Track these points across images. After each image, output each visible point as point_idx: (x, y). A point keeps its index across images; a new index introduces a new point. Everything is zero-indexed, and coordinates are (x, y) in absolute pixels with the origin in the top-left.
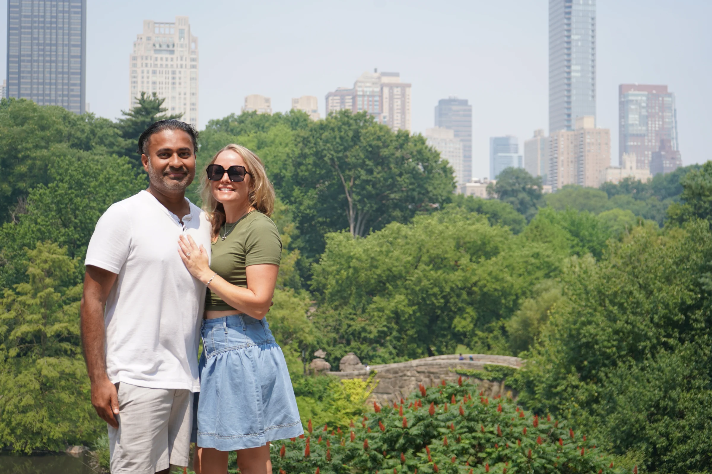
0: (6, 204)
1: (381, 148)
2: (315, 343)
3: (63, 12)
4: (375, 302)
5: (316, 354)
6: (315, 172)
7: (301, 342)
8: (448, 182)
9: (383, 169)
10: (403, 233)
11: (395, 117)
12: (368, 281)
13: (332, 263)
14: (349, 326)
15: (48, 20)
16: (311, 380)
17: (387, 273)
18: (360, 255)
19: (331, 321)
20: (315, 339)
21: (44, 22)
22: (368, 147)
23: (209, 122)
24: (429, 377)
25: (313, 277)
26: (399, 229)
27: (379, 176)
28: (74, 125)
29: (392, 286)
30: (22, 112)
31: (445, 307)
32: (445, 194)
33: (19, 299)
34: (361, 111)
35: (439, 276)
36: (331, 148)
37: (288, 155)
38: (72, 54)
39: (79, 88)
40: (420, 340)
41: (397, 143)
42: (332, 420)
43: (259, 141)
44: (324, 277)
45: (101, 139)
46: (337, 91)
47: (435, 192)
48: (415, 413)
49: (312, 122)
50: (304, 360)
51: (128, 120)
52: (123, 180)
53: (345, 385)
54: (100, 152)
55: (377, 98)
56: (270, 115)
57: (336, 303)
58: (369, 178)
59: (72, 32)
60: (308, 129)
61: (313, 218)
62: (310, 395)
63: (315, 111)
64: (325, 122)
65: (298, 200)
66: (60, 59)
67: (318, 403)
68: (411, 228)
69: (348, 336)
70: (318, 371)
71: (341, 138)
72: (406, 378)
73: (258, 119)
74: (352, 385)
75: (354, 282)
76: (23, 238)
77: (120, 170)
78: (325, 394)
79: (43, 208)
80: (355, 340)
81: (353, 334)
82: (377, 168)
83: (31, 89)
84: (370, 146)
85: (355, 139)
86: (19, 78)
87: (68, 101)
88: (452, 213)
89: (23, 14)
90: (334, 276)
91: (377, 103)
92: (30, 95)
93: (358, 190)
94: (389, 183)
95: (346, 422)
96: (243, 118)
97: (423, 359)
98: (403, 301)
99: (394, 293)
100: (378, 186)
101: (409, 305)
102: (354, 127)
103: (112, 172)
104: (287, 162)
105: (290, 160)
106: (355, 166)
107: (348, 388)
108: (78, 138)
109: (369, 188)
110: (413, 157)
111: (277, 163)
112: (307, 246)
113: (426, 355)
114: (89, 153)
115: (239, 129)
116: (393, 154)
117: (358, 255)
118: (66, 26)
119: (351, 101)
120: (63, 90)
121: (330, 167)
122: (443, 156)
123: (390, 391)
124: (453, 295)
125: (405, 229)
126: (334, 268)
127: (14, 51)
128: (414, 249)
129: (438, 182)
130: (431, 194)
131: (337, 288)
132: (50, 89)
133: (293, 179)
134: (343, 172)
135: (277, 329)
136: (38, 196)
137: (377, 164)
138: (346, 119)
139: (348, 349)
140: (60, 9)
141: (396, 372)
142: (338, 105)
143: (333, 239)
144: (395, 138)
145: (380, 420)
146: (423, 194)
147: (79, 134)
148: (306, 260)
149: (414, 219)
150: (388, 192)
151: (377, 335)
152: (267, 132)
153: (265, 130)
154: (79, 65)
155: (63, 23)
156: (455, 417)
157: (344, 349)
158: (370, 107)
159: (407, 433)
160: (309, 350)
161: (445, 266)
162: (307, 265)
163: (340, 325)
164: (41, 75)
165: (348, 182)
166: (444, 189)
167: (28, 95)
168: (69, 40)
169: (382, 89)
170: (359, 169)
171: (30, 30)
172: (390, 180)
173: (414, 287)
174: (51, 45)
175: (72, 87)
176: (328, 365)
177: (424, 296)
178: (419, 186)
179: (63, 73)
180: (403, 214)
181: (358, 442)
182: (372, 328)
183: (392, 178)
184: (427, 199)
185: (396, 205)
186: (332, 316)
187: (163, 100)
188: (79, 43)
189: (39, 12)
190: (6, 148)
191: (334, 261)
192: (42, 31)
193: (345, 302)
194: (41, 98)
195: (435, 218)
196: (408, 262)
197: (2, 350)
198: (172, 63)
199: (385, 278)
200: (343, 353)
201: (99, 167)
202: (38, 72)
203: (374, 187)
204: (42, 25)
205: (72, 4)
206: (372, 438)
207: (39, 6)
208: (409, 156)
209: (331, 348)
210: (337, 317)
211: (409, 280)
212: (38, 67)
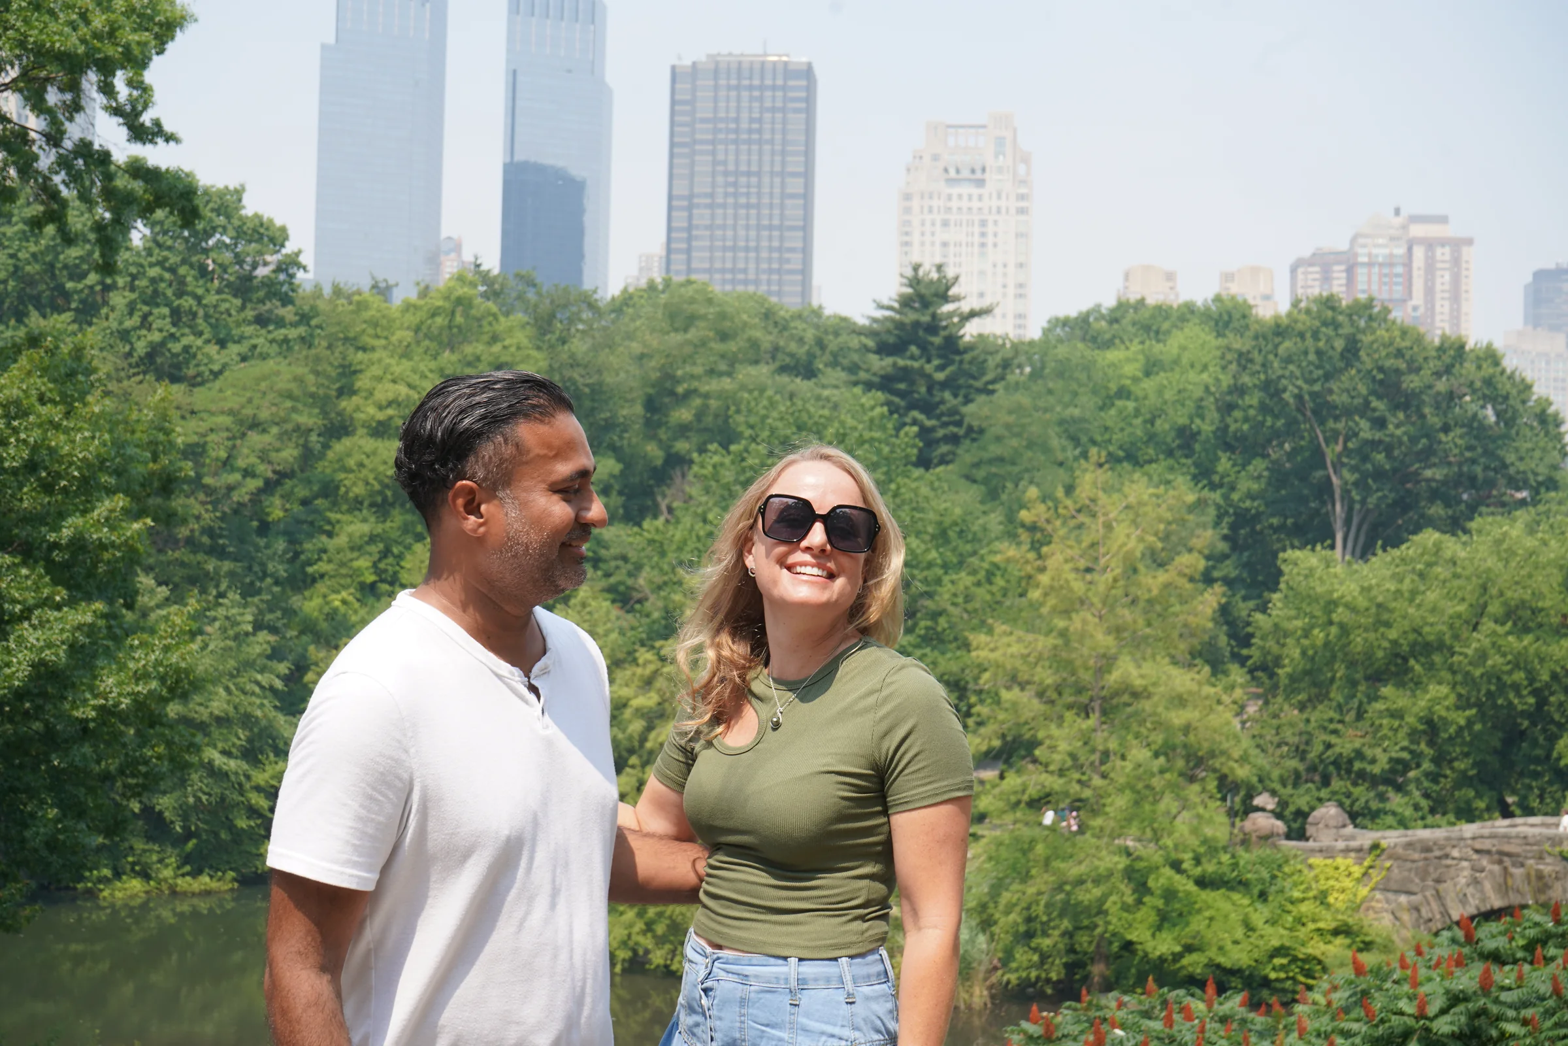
0: (652, 482)
1: (1403, 374)
2: (1255, 780)
3: (773, 110)
4: (1385, 698)
5: (1258, 801)
6: (1263, 423)
7: (1222, 779)
8: (1550, 445)
9: (1408, 417)
10: (1448, 554)
11: (1438, 308)
12: (1369, 655)
13: (1293, 613)
14: (1329, 746)
15: (744, 125)
16: (1244, 856)
17: (1412, 637)
18: (1354, 598)
19: (1288, 735)
20: (1254, 771)
21: (737, 131)
22: (1375, 372)
23: (1049, 322)
24: (1500, 862)
25: (1254, 641)
26: (1438, 548)
27: (1399, 432)
28: (785, 328)
29: (1423, 665)
30: (685, 306)
31: (1538, 713)
32: (1543, 470)
33: (666, 670)
34: (1362, 297)
35: (1525, 648)
36: (1298, 373)
37: (1207, 389)
38: (789, 191)
39: (800, 256)
40: (1482, 781)
41: (1439, 363)
43: (1148, 359)
44: (1278, 642)
45: (835, 355)
46: (1314, 255)
47: (1522, 467)
48: (1447, 984)
49: (1258, 322)
50: (1232, 813)
51: (887, 319)
52: (872, 439)
53: (1317, 871)
54: (834, 382)
55: (1399, 270)
56: (1171, 307)
57: (1300, 697)
58: (1378, 435)
59: (789, 148)
60: (1250, 334)
61: (1257, 517)
62: (1241, 888)
63: (1267, 297)
64: (1285, 321)
65: (1226, 480)
66: (766, 200)
67: (1259, 905)
68: (1465, 544)
69: (1326, 767)
70: (1260, 838)
71: (1319, 353)
72: (1449, 862)
73: (1147, 315)
74: (1331, 872)
75: (1340, 655)
76: (680, 549)
77: (866, 418)
78: (1273, 888)
79: (719, 492)
80: (1339, 775)
81: (1336, 763)
82: (1395, 416)
83: (711, 259)
84: (1381, 369)
85: (1349, 355)
86: (689, 240)
87: (780, 283)
88: (1557, 513)
89: (698, 115)
90: (1298, 640)
91: (1400, 280)
92: (709, 271)
93: (1353, 462)
94: (1420, 446)
96: (1118, 314)
97: (1489, 823)
98: (1446, 697)
99: (1425, 680)
100: (1396, 453)
101: (1458, 708)
102: (1346, 330)
103: (850, 422)
104: (1204, 403)
105: (1212, 399)
106: (1348, 412)
107: (1322, 877)
108: (792, 355)
109: (1380, 457)
110: (1474, 391)
111: (1183, 405)
112: (1245, 575)
113: (1497, 814)
114: (810, 384)
115: (1107, 336)
116: (1430, 387)
117: (1349, 598)
118: (778, 137)
119: (1344, 275)
120: (770, 260)
121: (1294, 413)
122: (1539, 390)
123: (1414, 889)
124: (1555, 687)
125: (1452, 546)
126: (1298, 623)
127: (681, 189)
128: (1470, 589)
129: (1529, 445)
130: (1512, 471)
131: (1302, 665)
132: (747, 259)
133: (1216, 438)
134: (1322, 423)
135: (1174, 748)
136: (710, 468)
137: (1395, 407)
138: (1330, 313)
139: (1324, 793)
140: (768, 104)
141: (1427, 849)
142: (1317, 283)
143: (1296, 564)
144: (1434, 354)
145: (1365, 993)
146: (1495, 470)
147: (793, 347)
148: (1241, 605)
149: (1473, 525)
150: (1417, 466)
151: (1387, 767)
152: (1164, 342)
153: (1161, 337)
154: (801, 212)
155: (773, 131)
156: (1542, 999)
157: (1316, 794)
158: (1385, 288)
159: (1428, 1030)
160: (1242, 793)
161: (1540, 626)
162: (1244, 613)
163: (1307, 743)
164: (730, 233)
165: (1332, 446)
166: (1541, 459)
167: (705, 271)
168: (783, 163)
169: (1410, 249)
170: (1357, 418)
171: (710, 147)
172: (1424, 441)
173: (1469, 668)
174: (749, 174)
175: (787, 255)
176: (1280, 826)
177: (1493, 688)
178: (1486, 453)
179: (770, 228)
180: (1450, 512)
181: (1314, 1040)
182: (1378, 751)
183: (1427, 436)
184: (1502, 481)
185: (1435, 495)
186: (1292, 725)
187: (957, 278)
188: (801, 169)
189: (727, 111)
190: (655, 375)
191: (1298, 609)
192: (732, 147)
193: (1320, 695)
194: (729, 276)
195: (1520, 525)
196: (1459, 616)
197: (633, 767)
198: (979, 205)
199: (1406, 648)
200: (1314, 803)
201: (826, 412)
202: (724, 227)
203: (1389, 456)
204: (732, 136)
205: (791, 94)
206: (1347, 1034)
207: (728, 100)
208: (1465, 390)
209: (1289, 790)
210: (1302, 725)
211: (1461, 654)
212: (725, 217)
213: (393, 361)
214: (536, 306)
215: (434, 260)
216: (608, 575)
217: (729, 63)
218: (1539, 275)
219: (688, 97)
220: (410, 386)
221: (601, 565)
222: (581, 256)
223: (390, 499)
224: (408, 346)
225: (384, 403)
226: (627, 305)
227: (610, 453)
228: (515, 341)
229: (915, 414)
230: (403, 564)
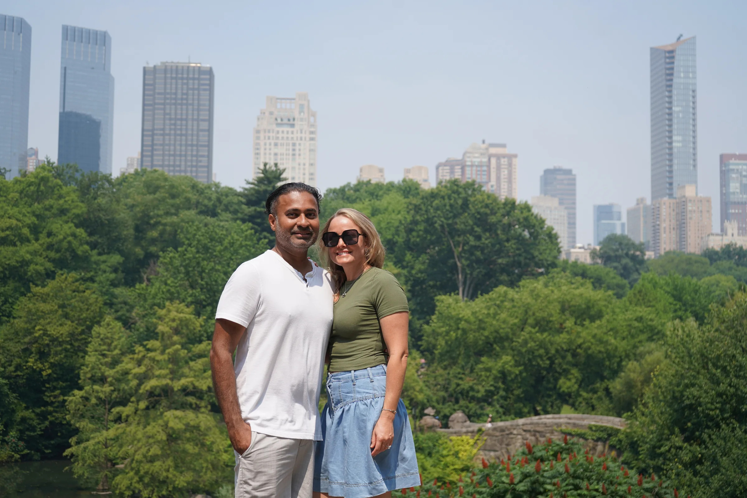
0: (138, 266)
1: (489, 215)
2: (425, 401)
3: (193, 89)
4: (483, 362)
5: (426, 411)
6: (426, 238)
7: (411, 400)
8: (553, 247)
9: (491, 235)
10: (510, 297)
11: (502, 186)
12: (476, 342)
13: (441, 324)
14: (458, 385)
15: (179, 96)
16: (421, 437)
17: (495, 334)
18: (469, 317)
19: (440, 380)
20: (425, 397)
21: (175, 99)
22: (476, 215)
24: (535, 435)
25: (423, 338)
26: (506, 293)
27: (487, 242)
28: (202, 193)
29: (500, 347)
30: (154, 182)
31: (550, 368)
32: (550, 259)
33: (149, 355)
34: (470, 181)
35: (544, 339)
36: (442, 215)
37: (400, 222)
38: (201, 128)
39: (207, 159)
40: (526, 400)
41: (503, 210)
42: (441, 476)
43: (373, 208)
44: (434, 338)
45: (226, 206)
46: (447, 161)
47: (541, 257)
48: (522, 470)
49: (423, 191)
50: (415, 417)
51: (251, 189)
52: (247, 245)
53: (454, 442)
54: (226, 219)
55: (485, 168)
56: (383, 184)
57: (445, 363)
58: (478, 243)
59: (201, 107)
60: (419, 197)
61: (423, 282)
63: (425, 181)
64: (436, 191)
65: (410, 264)
66: (190, 132)
67: (428, 458)
68: (517, 292)
69: (457, 394)
70: (428, 428)
71: (451, 206)
72: (512, 436)
73: (372, 188)
74: (460, 442)
75: (463, 343)
76: (154, 298)
77: (243, 235)
78: (435, 450)
79: (173, 270)
80: (463, 398)
81: (461, 393)
82: (485, 234)
83: (163, 160)
84: (479, 213)
85: (464, 207)
86: (152, 150)
87: (197, 172)
88: (557, 277)
89: (157, 91)
90: (444, 337)
91: (485, 173)
92: (162, 166)
93: (467, 256)
94: (496, 248)
95: (454, 477)
96: (359, 187)
97: (529, 418)
98: (510, 362)
99: (501, 354)
100: (486, 251)
101: (515, 366)
102: (463, 195)
103: (236, 237)
104: (400, 229)
105: (403, 227)
106: (464, 233)
107: (456, 445)
108: (205, 206)
109: (478, 253)
110: (520, 223)
111: (389, 229)
112: (418, 308)
113: (532, 414)
114: (215, 219)
115: (354, 198)
116: (500, 221)
117: (466, 317)
118: (196, 102)
119: (460, 170)
120: (192, 161)
121: (440, 233)
122: (548, 223)
123: (497, 449)
124: (557, 356)
125: (511, 293)
126: (444, 329)
127: (148, 126)
128: (520, 312)
129: (544, 248)
130: (537, 259)
131: (446, 348)
132: (180, 161)
133: (405, 245)
134: (453, 237)
136: (168, 259)
137: (485, 231)
138: (455, 188)
139: (456, 407)
140: (191, 86)
141: (503, 431)
142: (448, 174)
143: (443, 302)
144: (502, 206)
145: (488, 475)
146: (529, 259)
147: (206, 202)
148: (417, 322)
149: (521, 283)
150: (495, 257)
151: (484, 394)
152: (380, 200)
153: (378, 198)
155: (193, 99)
156: (561, 474)
157: (452, 407)
158: (479, 177)
159: (514, 489)
160: (420, 408)
161: (551, 329)
162: (418, 326)
163: (449, 384)
164: (172, 148)
165: (457, 248)
166: (549, 254)
167: (160, 166)
168: (198, 115)
169: (489, 160)
170: (468, 235)
171: (163, 107)
172: (498, 246)
173: (520, 348)
174: (181, 120)
175: (200, 159)
176: (437, 422)
177: (530, 357)
178: (525, 251)
179: (192, 145)
180: (510, 278)
181: (466, 496)
182: (480, 387)
183: (499, 244)
184: (533, 264)
185: (503, 270)
186: (441, 376)
187: (284, 170)
188: (207, 118)
189: (171, 89)
190: (139, 215)
191: (444, 322)
192: (173, 107)
193: (454, 362)
194: (172, 168)
195: (541, 283)
196: (515, 324)
197: (132, 402)
198: (292, 136)
199: (492, 340)
200: (452, 411)
201: (224, 232)
202: (169, 145)
203: (482, 253)
204: (173, 101)
205: (202, 82)
206: (480, 493)
207: (171, 84)
208: (515, 223)
209: (441, 406)
210: (446, 376)
211: (516, 342)
212: (170, 140)
213: (9, 208)
214: (81, 181)
215: (24, 159)
216: (117, 311)
217: (172, 66)
218: (547, 172)
219: (151, 82)
220: (17, 220)
221: (114, 306)
222: (98, 158)
223: (8, 276)
224: (17, 200)
225: (4, 228)
226: (125, 182)
227: (117, 252)
228: (71, 198)
229: (265, 233)
230: (14, 307)
